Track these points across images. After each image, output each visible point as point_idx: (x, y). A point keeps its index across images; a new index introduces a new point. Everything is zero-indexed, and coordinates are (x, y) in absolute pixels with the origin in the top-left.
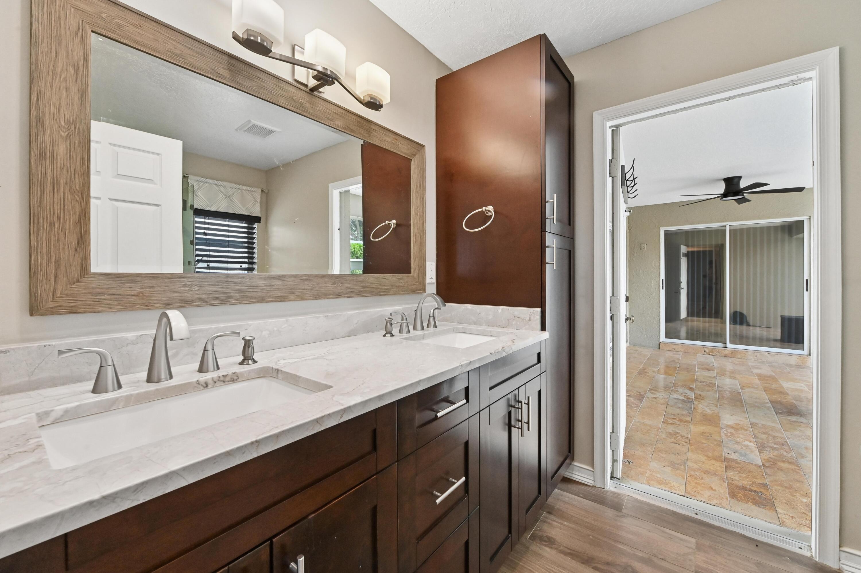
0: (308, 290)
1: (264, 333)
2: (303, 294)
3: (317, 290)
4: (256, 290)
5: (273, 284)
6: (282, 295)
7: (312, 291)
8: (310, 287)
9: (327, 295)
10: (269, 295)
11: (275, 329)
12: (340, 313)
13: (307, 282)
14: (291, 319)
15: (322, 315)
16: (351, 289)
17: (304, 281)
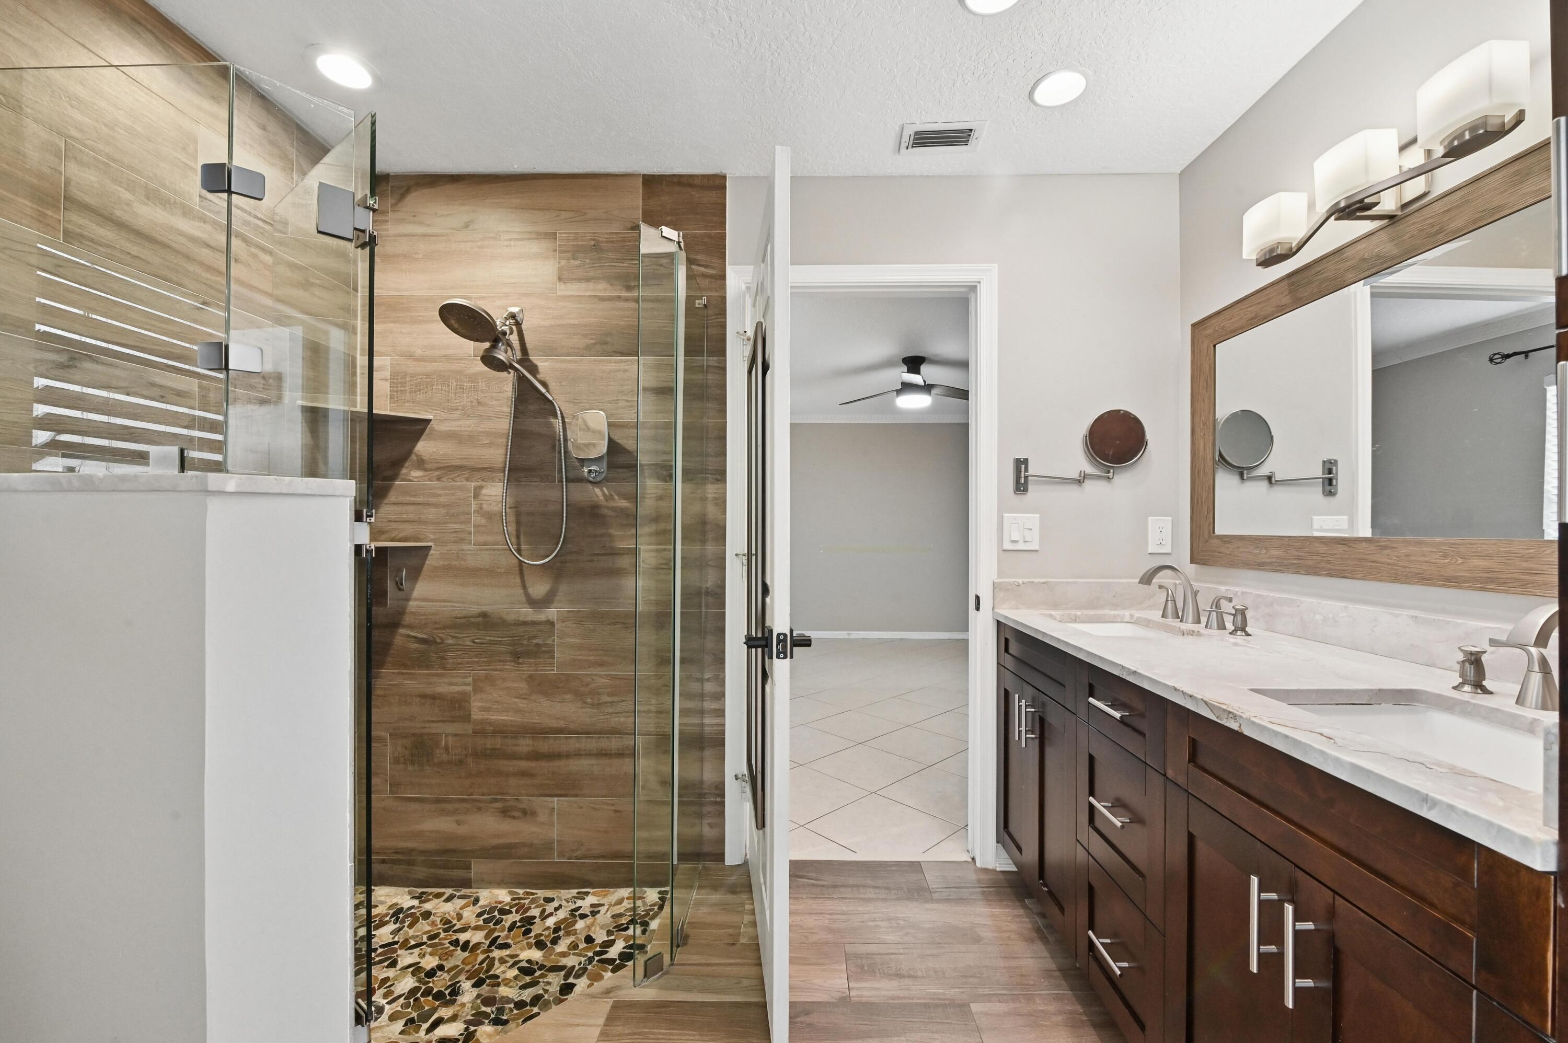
0: (1389, 564)
1: (1318, 617)
2: (1378, 571)
3: (1405, 567)
4: (1315, 558)
5: (1336, 551)
6: (1346, 568)
7: (1396, 567)
8: (1391, 559)
9: (1423, 579)
10: (1329, 566)
11: (1331, 616)
12: (1433, 617)
13: (1387, 552)
14: (1351, 606)
15: (1405, 613)
16: (1488, 573)
17: (1381, 549)
